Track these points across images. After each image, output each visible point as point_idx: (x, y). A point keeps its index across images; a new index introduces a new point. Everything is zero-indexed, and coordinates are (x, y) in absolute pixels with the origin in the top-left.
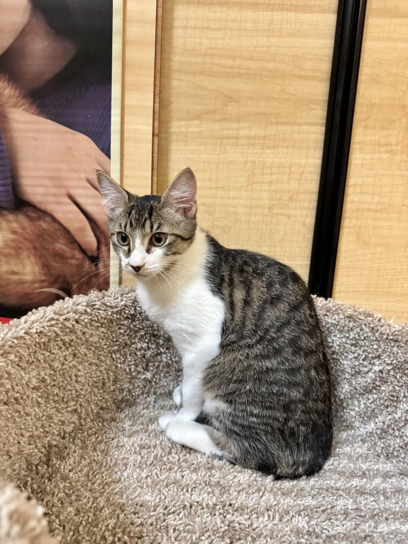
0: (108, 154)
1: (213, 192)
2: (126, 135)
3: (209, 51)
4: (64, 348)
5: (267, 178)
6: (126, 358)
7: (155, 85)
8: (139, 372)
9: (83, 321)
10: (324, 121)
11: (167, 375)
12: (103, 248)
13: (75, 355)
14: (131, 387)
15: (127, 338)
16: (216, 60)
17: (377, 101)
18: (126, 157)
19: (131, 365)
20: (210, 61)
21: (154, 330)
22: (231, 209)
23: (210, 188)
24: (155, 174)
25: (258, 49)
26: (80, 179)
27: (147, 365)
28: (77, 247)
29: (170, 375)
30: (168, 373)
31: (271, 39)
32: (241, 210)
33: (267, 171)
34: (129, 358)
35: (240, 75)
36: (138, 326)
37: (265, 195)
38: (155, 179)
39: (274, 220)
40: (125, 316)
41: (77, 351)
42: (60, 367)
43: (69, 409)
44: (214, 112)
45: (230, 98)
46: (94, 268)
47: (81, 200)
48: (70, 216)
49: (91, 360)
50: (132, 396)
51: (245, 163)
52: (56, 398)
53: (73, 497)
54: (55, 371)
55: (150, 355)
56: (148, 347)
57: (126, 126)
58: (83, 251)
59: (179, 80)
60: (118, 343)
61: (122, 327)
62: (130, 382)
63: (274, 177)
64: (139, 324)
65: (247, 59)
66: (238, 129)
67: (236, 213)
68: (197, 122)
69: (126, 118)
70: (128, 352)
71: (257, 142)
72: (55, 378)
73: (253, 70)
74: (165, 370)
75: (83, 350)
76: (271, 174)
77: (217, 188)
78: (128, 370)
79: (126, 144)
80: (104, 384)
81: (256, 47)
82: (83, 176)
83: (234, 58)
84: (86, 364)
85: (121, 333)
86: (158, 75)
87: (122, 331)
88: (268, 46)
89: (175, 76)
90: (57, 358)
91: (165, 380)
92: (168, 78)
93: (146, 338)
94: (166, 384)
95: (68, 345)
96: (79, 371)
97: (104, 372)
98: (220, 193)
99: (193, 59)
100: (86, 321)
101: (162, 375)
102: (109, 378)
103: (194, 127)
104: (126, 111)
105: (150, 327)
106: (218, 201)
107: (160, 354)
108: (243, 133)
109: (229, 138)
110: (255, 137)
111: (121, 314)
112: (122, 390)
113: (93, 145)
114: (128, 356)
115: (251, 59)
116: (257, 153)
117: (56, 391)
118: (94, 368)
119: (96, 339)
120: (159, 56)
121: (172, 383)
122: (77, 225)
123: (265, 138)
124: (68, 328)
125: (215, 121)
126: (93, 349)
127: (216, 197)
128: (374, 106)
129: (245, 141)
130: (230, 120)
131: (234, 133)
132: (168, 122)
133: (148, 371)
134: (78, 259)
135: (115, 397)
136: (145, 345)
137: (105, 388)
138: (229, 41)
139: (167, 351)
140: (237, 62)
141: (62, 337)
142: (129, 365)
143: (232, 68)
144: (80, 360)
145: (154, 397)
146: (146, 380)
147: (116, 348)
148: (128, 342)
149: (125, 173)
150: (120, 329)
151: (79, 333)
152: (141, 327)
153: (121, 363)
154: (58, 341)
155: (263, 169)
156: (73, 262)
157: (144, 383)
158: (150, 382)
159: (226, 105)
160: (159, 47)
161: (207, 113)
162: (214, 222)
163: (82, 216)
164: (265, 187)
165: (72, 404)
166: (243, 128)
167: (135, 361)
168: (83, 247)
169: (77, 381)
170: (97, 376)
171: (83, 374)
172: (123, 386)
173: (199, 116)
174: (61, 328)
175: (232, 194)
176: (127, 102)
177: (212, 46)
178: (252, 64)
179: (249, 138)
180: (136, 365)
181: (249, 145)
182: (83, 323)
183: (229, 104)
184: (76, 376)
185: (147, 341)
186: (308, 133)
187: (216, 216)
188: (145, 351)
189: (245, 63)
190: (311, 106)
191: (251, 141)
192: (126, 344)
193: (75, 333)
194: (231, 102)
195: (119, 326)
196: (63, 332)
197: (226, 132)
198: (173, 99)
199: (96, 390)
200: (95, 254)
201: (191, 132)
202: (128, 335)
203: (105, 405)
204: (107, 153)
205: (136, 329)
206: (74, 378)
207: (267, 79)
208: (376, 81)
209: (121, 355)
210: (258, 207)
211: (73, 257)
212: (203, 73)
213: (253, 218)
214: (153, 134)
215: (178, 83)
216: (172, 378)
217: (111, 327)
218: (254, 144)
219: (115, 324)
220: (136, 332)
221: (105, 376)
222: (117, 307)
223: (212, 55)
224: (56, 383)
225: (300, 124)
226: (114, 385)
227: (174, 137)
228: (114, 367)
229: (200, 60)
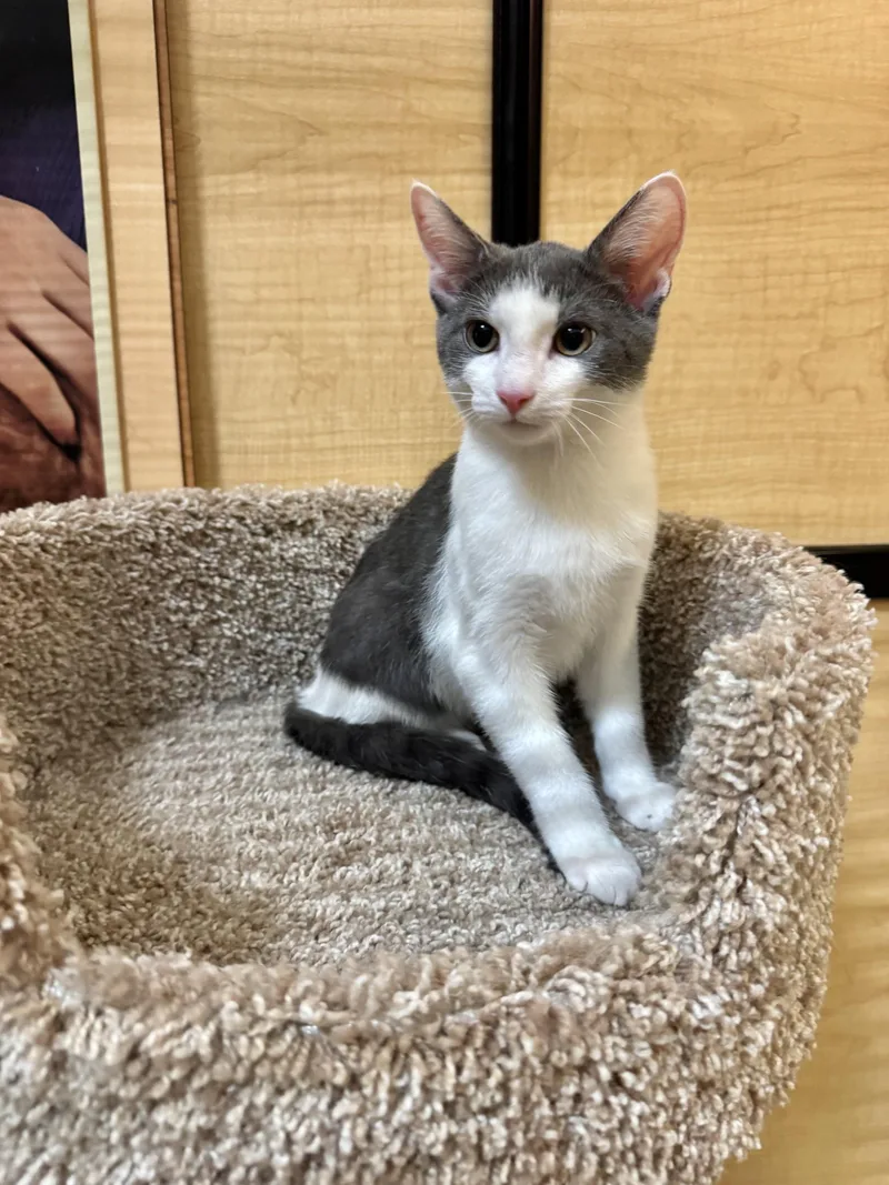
0: (82, 242)
1: (295, 308)
2: (114, 203)
3: (261, 38)
4: (22, 595)
5: (394, 277)
6: (149, 629)
7: (161, 104)
8: (179, 657)
9: (54, 546)
10: (488, 165)
11: (236, 662)
12: (87, 428)
13: (45, 613)
14: (166, 685)
15: (146, 588)
16: (276, 55)
17: (580, 125)
18: (117, 247)
19: (162, 642)
20: (264, 56)
21: (201, 575)
22: (332, 341)
23: (288, 301)
24: (177, 275)
25: (352, 30)
26: (31, 294)
27: (195, 644)
28: (35, 428)
29: (243, 664)
30: (238, 658)
31: (375, 12)
32: (352, 342)
33: (393, 263)
34: (157, 629)
35: (324, 83)
36: (167, 566)
37: (394, 310)
38: (178, 285)
39: (415, 358)
40: (139, 544)
41: (48, 606)
42: (18, 631)
43: (44, 715)
44: (282, 155)
45: (310, 128)
46: (72, 469)
47: (36, 336)
48: (17, 367)
49: (80, 626)
50: (170, 702)
51: (351, 250)
52: (17, 691)
53: (63, 839)
54: (10, 637)
55: (198, 623)
56: (191, 607)
57: (112, 187)
58: (47, 434)
59: (208, 94)
60: (130, 597)
61: (136, 567)
62: (163, 676)
63: (408, 275)
64: (169, 563)
65: (334, 50)
66: (330, 186)
67: (343, 347)
68: (251, 175)
69: (111, 172)
70: (153, 617)
71: (368, 208)
72: (10, 650)
73: (348, 71)
74: (232, 652)
75: (61, 605)
76: (401, 269)
77: (301, 300)
78: (155, 652)
79: (116, 222)
80: (110, 677)
81: (349, 27)
82: (36, 287)
83: (309, 49)
84: (71, 634)
85: (133, 579)
86: (166, 85)
87: (135, 574)
88: (372, 26)
89: (200, 87)
90: (12, 612)
91: (232, 672)
92: (188, 91)
93: (186, 590)
94: (234, 680)
95: (30, 592)
96: (57, 644)
97: (109, 652)
98: (308, 309)
99: (232, 54)
100: (59, 545)
101: (226, 661)
102: (118, 665)
103: (247, 185)
104: (110, 156)
105: (192, 568)
106: (305, 325)
107: (217, 622)
108: (339, 193)
109: (314, 202)
110: (364, 200)
111: (129, 541)
112: (147, 691)
113: (51, 226)
114: (153, 624)
115: (342, 50)
116: (369, 230)
117: (15, 676)
118: (87, 642)
119: (83, 582)
120: (163, 49)
121: (247, 678)
122: (32, 385)
123: (382, 200)
124: (26, 557)
125: (284, 172)
126: (81, 604)
127: (300, 318)
128: (576, 134)
129: (346, 208)
130: (313, 169)
131: (322, 193)
132: (195, 177)
133: (197, 655)
134: (39, 453)
135: (135, 702)
136: (184, 604)
137: (114, 683)
138: (297, 17)
139: (231, 616)
140: (316, 58)
141: (19, 575)
142: (156, 643)
143: (308, 68)
144: (57, 624)
145: (214, 704)
146: (194, 670)
147: (127, 606)
148: (151, 598)
149: (119, 277)
150: (130, 570)
151: (48, 569)
152: (173, 568)
153: (139, 638)
154: (9, 580)
155: (385, 259)
156: (31, 458)
157: (191, 676)
158: (203, 675)
159: (302, 140)
160: (162, 30)
161: (268, 157)
162: (303, 367)
163: (40, 368)
164: (393, 295)
165: (49, 705)
166: (339, 185)
167: (168, 634)
168: (48, 427)
169: (54, 665)
170: (96, 660)
171: (65, 651)
172: (150, 683)
173: (253, 164)
174: (14, 556)
175: (332, 310)
176: (109, 139)
177: (266, 27)
178: (345, 61)
179: (351, 201)
180: (172, 643)
181: (354, 214)
182: (55, 551)
183: (309, 138)
184: (53, 654)
185: (188, 595)
186: (462, 188)
187: (305, 355)
188: (186, 614)
189: (333, 59)
190: (462, 136)
191: (358, 207)
192: (147, 602)
193: (42, 569)
194: (312, 134)
195: (129, 565)
196: (17, 564)
197: (307, 194)
198: (202, 133)
199: (96, 686)
200: (73, 440)
201: (241, 195)
202: (148, 583)
203: (115, 717)
204: (80, 239)
205: (164, 572)
206: (49, 658)
207: (376, 89)
208: (576, 86)
209: (138, 621)
210: (383, 333)
211: (30, 449)
212: (252, 80)
213: (377, 357)
214: (167, 200)
215: (206, 101)
216: (245, 668)
217: (112, 566)
218: (363, 214)
219: (119, 560)
220: (164, 578)
221: (112, 661)
222: (119, 528)
223: (267, 45)
224: (12, 660)
225: (445, 172)
226: (130, 681)
227: (208, 207)
228: (127, 645)
229: (244, 54)
